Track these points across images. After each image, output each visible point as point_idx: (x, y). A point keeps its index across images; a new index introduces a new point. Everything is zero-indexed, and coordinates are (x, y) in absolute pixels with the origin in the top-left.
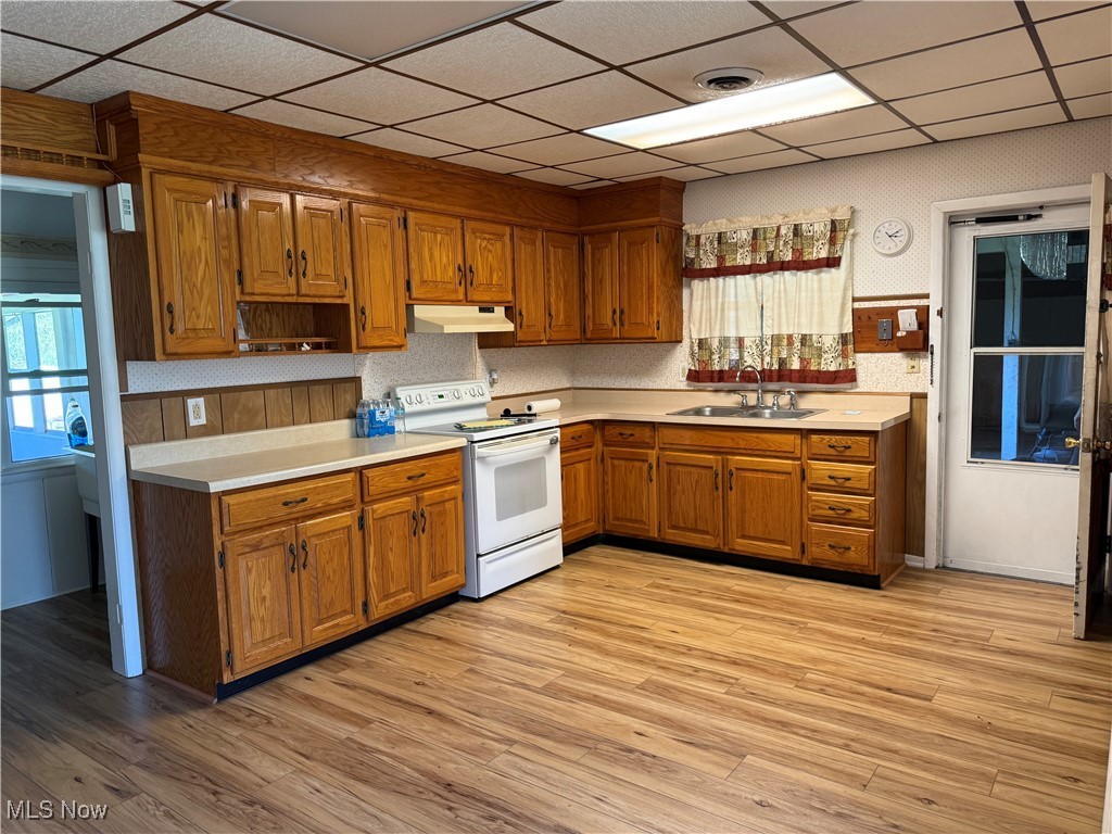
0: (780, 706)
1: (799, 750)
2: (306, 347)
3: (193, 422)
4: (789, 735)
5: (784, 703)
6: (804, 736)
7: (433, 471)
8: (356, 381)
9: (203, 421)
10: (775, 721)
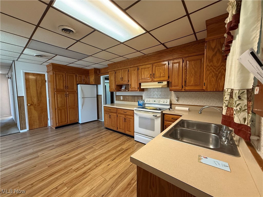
0: (58, 176)
1: (41, 175)
2: (127, 90)
3: (121, 99)
4: (47, 175)
5: (59, 178)
6: (44, 177)
7: (128, 112)
8: (142, 96)
9: (122, 99)
10: (54, 174)
